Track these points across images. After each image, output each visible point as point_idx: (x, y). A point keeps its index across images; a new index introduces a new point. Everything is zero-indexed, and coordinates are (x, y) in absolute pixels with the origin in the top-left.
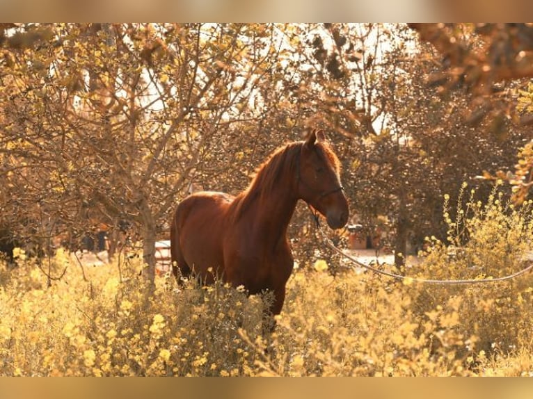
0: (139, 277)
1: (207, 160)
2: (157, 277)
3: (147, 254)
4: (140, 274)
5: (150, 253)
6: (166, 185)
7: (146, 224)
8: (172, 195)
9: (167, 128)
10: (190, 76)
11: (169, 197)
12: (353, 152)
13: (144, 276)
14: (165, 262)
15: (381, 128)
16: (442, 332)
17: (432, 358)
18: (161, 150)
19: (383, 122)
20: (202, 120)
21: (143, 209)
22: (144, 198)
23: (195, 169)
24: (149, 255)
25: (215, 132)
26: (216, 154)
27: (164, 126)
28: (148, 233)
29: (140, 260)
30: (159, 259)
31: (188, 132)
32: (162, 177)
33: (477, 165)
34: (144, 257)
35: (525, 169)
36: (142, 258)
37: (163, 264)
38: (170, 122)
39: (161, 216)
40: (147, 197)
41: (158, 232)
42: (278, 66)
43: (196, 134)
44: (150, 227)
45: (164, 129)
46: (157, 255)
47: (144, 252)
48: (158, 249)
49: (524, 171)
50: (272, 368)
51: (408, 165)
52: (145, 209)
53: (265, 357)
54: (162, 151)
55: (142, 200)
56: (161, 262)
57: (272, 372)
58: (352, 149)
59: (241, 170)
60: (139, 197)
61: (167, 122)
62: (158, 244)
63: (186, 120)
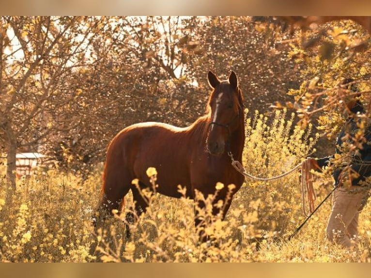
0: (4, 179)
1: (55, 95)
2: (17, 179)
3: (9, 163)
4: (5, 177)
5: (12, 161)
6: (24, 113)
7: (10, 140)
8: (29, 120)
9: (26, 70)
10: (44, 32)
11: (26, 121)
12: (160, 91)
13: (7, 178)
14: (22, 168)
15: (180, 74)
16: (245, 226)
17: (237, 248)
18: (21, 86)
19: (182, 70)
20: (52, 65)
21: (7, 129)
22: (9, 122)
23: (46, 101)
24: (11, 163)
25: (61, 74)
26: (62, 90)
27: (24, 68)
28: (11, 147)
29: (5, 167)
30: (18, 167)
31: (41, 74)
32: (21, 107)
33: (249, 102)
34: (8, 164)
35: (310, 100)
36: (6, 166)
37: (21, 170)
38: (29, 66)
39: (20, 135)
40: (10, 120)
41: (18, 147)
42: (109, 26)
43: (47, 76)
44: (12, 142)
45: (23, 71)
46: (17, 163)
47: (8, 161)
48: (18, 159)
49: (309, 102)
50: (110, 253)
51: (200, 101)
52: (9, 129)
53: (105, 244)
54: (22, 88)
55: (7, 123)
56: (19, 168)
57: (110, 256)
58: (160, 89)
59: (79, 103)
60: (5, 120)
61: (26, 65)
62: (18, 156)
63: (40, 65)
